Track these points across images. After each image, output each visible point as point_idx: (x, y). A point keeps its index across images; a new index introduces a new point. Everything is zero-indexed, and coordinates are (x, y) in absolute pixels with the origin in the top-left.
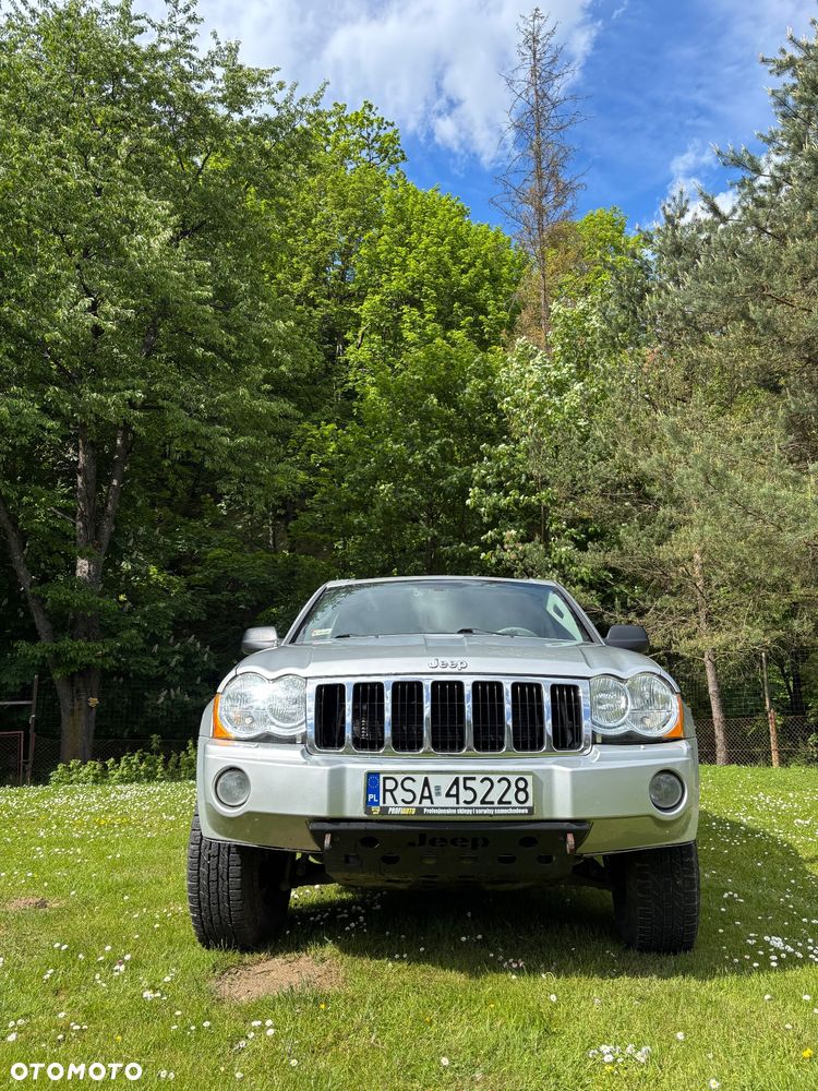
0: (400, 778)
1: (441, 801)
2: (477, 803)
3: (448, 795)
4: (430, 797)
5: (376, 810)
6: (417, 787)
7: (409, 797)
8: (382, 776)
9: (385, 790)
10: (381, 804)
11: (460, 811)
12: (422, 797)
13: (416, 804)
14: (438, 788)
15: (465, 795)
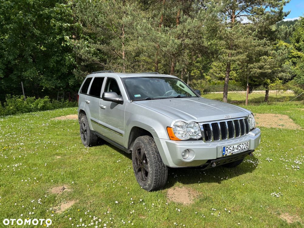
0: (229, 147)
1: (236, 151)
2: (241, 150)
3: (237, 149)
4: (234, 150)
5: (225, 155)
6: (231, 148)
7: (230, 151)
8: (226, 147)
9: (226, 150)
10: (225, 154)
11: (238, 152)
12: (233, 150)
13: (231, 152)
14: (235, 148)
15: (239, 148)
